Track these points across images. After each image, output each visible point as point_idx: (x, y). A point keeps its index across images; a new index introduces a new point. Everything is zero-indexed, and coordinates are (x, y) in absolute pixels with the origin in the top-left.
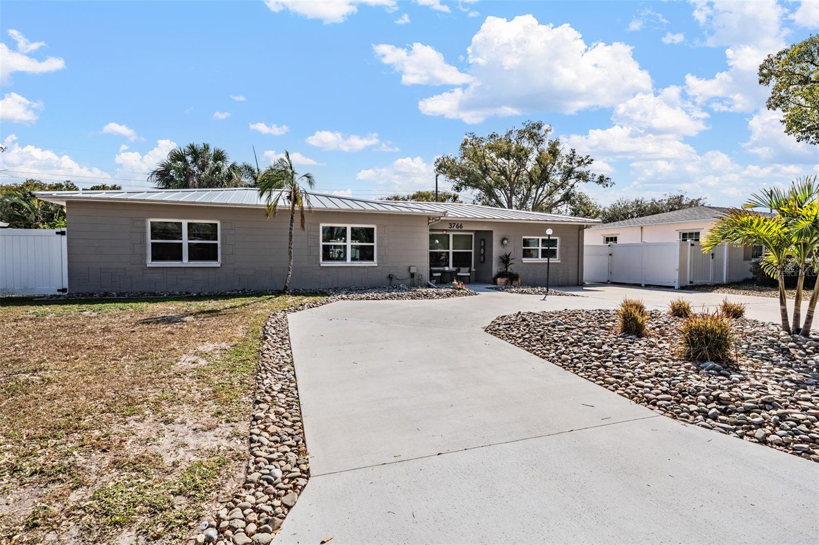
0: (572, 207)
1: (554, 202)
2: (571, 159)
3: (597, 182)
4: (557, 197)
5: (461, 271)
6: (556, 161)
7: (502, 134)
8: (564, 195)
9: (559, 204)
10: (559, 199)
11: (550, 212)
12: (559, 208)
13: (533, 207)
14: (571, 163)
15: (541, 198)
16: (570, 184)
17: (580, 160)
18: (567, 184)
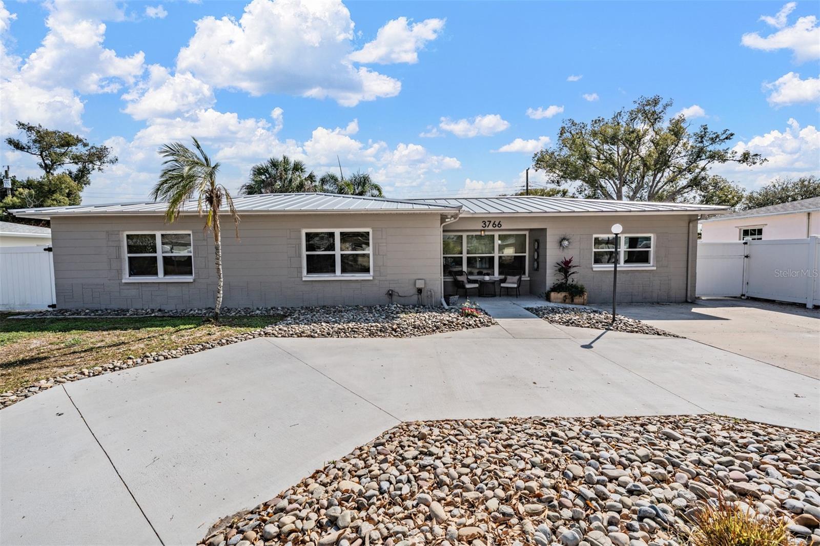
0: (703, 194)
1: (678, 188)
2: (702, 137)
3: (740, 161)
4: (682, 182)
5: (507, 281)
6: (681, 142)
7: (608, 117)
8: (691, 180)
9: (686, 190)
10: (685, 184)
11: (674, 200)
12: (685, 195)
13: (649, 197)
14: (702, 142)
15: (660, 185)
16: (700, 167)
17: (714, 136)
18: (697, 167)
